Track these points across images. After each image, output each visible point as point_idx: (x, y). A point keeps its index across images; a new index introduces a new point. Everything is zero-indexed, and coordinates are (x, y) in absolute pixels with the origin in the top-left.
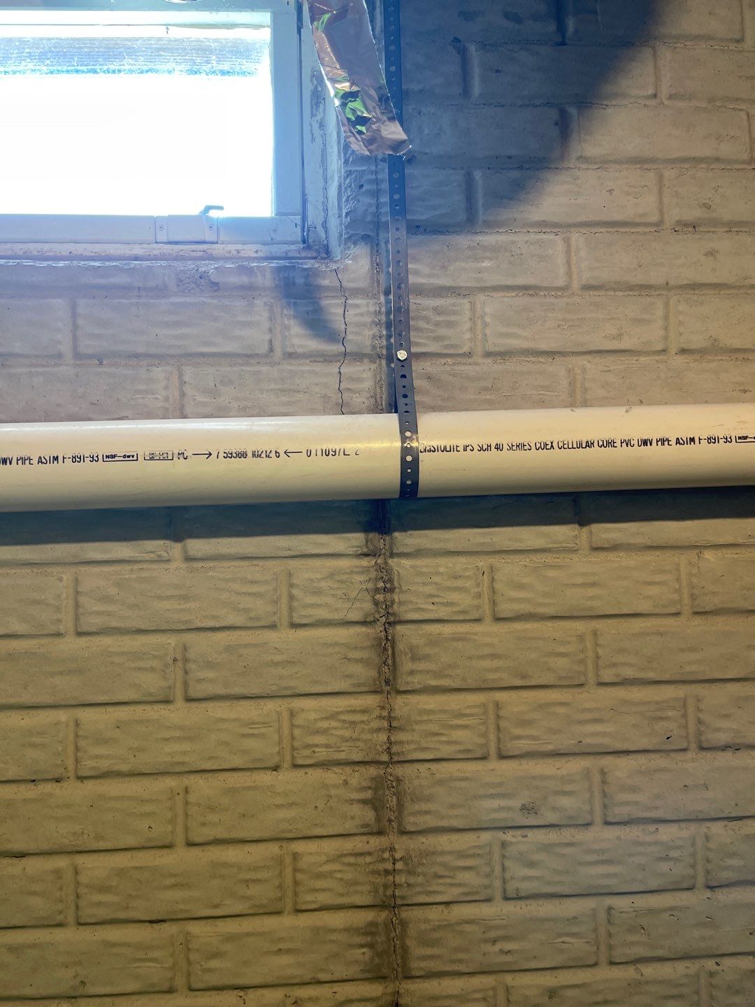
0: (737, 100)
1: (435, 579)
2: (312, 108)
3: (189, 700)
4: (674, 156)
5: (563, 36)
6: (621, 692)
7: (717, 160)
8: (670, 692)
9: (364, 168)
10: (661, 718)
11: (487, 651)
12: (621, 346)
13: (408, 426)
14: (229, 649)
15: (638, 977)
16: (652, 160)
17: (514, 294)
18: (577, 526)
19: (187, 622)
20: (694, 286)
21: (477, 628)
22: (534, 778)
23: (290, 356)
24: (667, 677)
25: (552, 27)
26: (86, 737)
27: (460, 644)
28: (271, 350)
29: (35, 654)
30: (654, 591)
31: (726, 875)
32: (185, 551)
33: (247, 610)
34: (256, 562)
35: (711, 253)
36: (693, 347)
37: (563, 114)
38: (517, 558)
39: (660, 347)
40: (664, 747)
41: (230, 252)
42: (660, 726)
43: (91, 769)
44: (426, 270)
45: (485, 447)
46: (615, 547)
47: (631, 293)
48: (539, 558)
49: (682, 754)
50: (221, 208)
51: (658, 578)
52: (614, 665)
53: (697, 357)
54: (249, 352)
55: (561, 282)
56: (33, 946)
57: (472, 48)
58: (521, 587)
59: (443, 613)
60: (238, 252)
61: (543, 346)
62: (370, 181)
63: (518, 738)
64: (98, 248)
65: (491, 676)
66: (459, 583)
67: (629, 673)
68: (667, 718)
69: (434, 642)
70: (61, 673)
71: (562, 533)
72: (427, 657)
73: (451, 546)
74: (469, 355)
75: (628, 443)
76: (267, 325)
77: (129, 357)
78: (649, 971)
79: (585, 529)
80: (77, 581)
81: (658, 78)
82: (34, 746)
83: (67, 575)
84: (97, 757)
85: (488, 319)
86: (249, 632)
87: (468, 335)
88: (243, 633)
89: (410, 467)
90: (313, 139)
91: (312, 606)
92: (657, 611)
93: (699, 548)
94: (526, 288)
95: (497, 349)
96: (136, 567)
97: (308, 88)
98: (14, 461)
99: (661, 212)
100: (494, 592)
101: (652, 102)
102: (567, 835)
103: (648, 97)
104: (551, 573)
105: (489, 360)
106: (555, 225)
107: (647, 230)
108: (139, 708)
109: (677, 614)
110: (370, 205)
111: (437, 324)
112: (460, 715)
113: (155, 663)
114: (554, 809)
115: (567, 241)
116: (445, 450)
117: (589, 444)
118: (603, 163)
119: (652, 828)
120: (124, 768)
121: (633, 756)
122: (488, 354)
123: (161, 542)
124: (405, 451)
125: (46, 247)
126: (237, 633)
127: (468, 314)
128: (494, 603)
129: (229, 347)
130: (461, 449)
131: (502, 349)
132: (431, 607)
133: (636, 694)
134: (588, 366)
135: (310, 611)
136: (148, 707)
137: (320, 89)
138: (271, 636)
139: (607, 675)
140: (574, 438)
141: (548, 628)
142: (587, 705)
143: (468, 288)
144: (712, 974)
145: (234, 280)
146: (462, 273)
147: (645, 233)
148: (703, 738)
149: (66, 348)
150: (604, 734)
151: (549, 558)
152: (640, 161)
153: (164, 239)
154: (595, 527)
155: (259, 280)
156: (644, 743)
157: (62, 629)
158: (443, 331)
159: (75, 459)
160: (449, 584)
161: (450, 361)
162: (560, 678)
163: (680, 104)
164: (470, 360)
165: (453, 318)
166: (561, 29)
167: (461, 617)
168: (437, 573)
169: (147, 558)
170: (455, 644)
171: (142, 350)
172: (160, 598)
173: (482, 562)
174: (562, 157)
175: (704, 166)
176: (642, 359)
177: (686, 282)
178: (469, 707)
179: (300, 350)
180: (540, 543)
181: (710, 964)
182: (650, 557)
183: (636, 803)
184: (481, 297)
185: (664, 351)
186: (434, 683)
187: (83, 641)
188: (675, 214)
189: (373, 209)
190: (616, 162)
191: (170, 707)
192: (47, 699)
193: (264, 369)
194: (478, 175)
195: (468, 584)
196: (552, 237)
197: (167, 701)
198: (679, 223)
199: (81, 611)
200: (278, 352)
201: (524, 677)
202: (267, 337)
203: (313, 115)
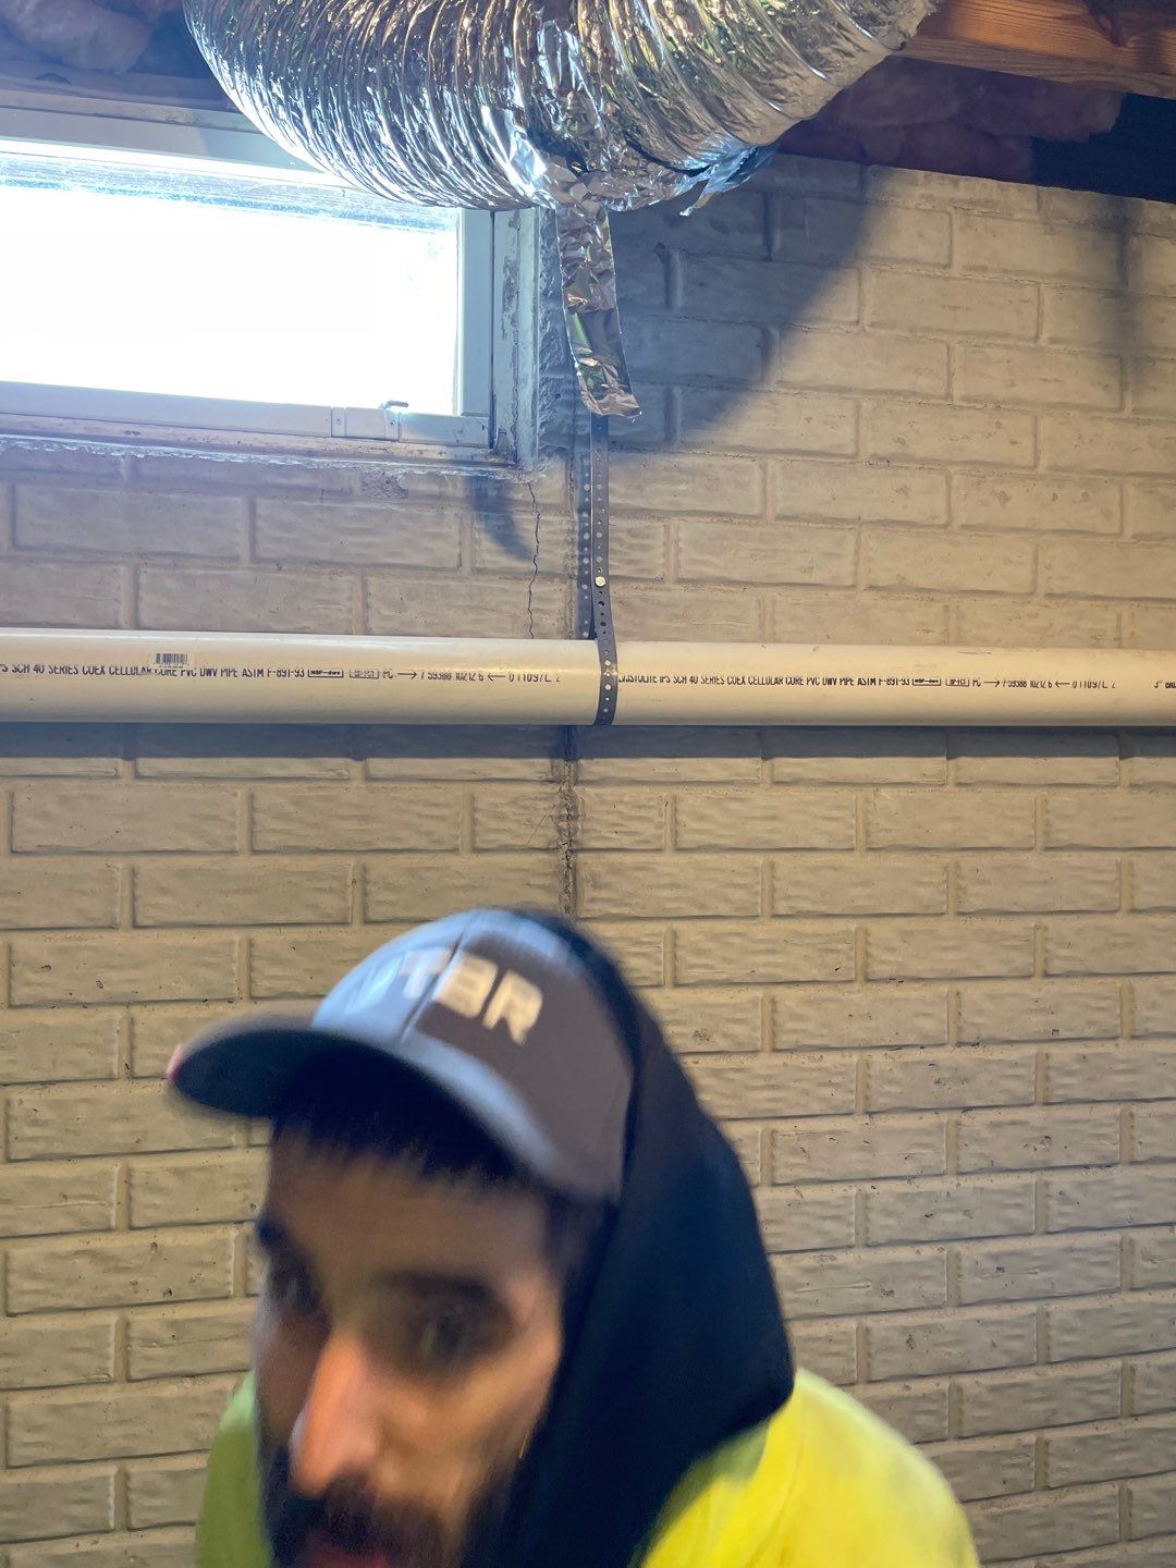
0: (938, 330)
1: (620, 808)
2: (504, 301)
3: (367, 922)
4: (872, 388)
5: (769, 250)
6: (793, 925)
7: (915, 394)
8: (839, 925)
9: (561, 376)
10: (831, 951)
11: (667, 880)
12: (813, 580)
13: (608, 655)
14: (411, 871)
15: (799, 1198)
16: (849, 390)
17: (708, 520)
18: (760, 759)
19: (369, 843)
20: (885, 523)
21: (657, 858)
22: (707, 1005)
23: (480, 571)
24: (837, 911)
25: (759, 240)
26: (261, 958)
27: (639, 874)
28: (460, 564)
29: (209, 870)
30: (831, 826)
31: (883, 1102)
32: (366, 769)
33: (428, 833)
34: (438, 785)
35: (903, 490)
36: (880, 584)
37: (766, 335)
38: (700, 789)
39: (849, 582)
40: (832, 979)
41: (412, 452)
42: (829, 958)
43: (266, 989)
44: (622, 490)
45: (681, 679)
46: (795, 782)
47: (824, 525)
48: (722, 791)
49: (848, 985)
50: (406, 405)
51: (835, 813)
52: (789, 898)
53: (885, 594)
54: (438, 566)
55: (756, 511)
56: (202, 1169)
57: (677, 257)
58: (702, 818)
59: (626, 842)
60: (421, 452)
61: (736, 576)
62: (566, 392)
63: (693, 966)
64: (269, 439)
65: (670, 905)
66: (643, 813)
67: (804, 906)
68: (837, 951)
69: (616, 870)
70: (236, 892)
71: (745, 766)
72: (608, 886)
73: (636, 776)
74: (662, 580)
75: (814, 681)
76: (457, 538)
77: (310, 563)
78: (810, 1193)
79: (768, 763)
80: (252, 797)
81: (862, 303)
82: (206, 965)
83: (241, 791)
84: (272, 977)
85: (681, 545)
86: (431, 855)
87: (661, 561)
88: (424, 856)
89: (608, 696)
90: (504, 336)
91: (496, 831)
92: (832, 846)
93: (876, 785)
94: (720, 514)
95: (689, 576)
96: (314, 785)
97: (500, 278)
98: (219, 673)
99: (857, 444)
100: (677, 823)
101: (854, 329)
102: (736, 1061)
103: (851, 324)
104: (734, 806)
105: (680, 587)
106: (752, 450)
107: (842, 461)
108: (315, 930)
109: (851, 850)
110: (567, 417)
111: (631, 547)
112: (639, 943)
113: (335, 884)
114: (725, 1036)
115: (764, 468)
116: (642, 680)
117: (778, 681)
118: (802, 389)
119: (817, 1055)
120: (300, 989)
121: (801, 987)
122: (680, 581)
123: (342, 760)
124: (604, 680)
125: (213, 434)
126: (418, 857)
127: (661, 539)
128: (676, 833)
129: (418, 559)
130: (658, 679)
131: (694, 577)
132: (614, 835)
133: (809, 927)
134: (779, 598)
135: (491, 837)
136: (324, 929)
137: (513, 281)
138: (453, 861)
139: (782, 908)
140: (763, 674)
141: (729, 860)
142: (761, 936)
143: (663, 511)
144: (867, 1197)
145: (422, 487)
146: (657, 495)
147: (840, 465)
148: (870, 970)
149: (243, 550)
150: (776, 965)
151: (731, 791)
152: (840, 390)
153: (342, 433)
154: (778, 761)
155: (449, 490)
156: (814, 974)
157: (237, 846)
158: (636, 555)
159: (280, 673)
160: (633, 813)
161: (642, 585)
162: (737, 909)
163: (882, 332)
164: (662, 586)
165: (647, 542)
166: (768, 243)
167: (643, 847)
168: (622, 802)
169: (328, 776)
170: (636, 874)
171: (324, 557)
172: (341, 818)
173: (665, 793)
174: (762, 380)
175: (901, 399)
176: (831, 593)
177: (878, 518)
178: (647, 935)
179: (490, 566)
180: (721, 775)
181: (867, 1187)
182: (827, 792)
183: (804, 1031)
184: (676, 521)
185: (853, 586)
186: (614, 911)
187: (259, 860)
188: (870, 448)
189: (570, 421)
190: (817, 389)
191: (347, 929)
192: (219, 918)
193: (453, 583)
194: (677, 392)
195: (651, 814)
196: (749, 463)
197: (344, 924)
198: (874, 456)
199: (258, 828)
200: (467, 567)
201: (702, 907)
202: (457, 550)
203: (505, 309)
